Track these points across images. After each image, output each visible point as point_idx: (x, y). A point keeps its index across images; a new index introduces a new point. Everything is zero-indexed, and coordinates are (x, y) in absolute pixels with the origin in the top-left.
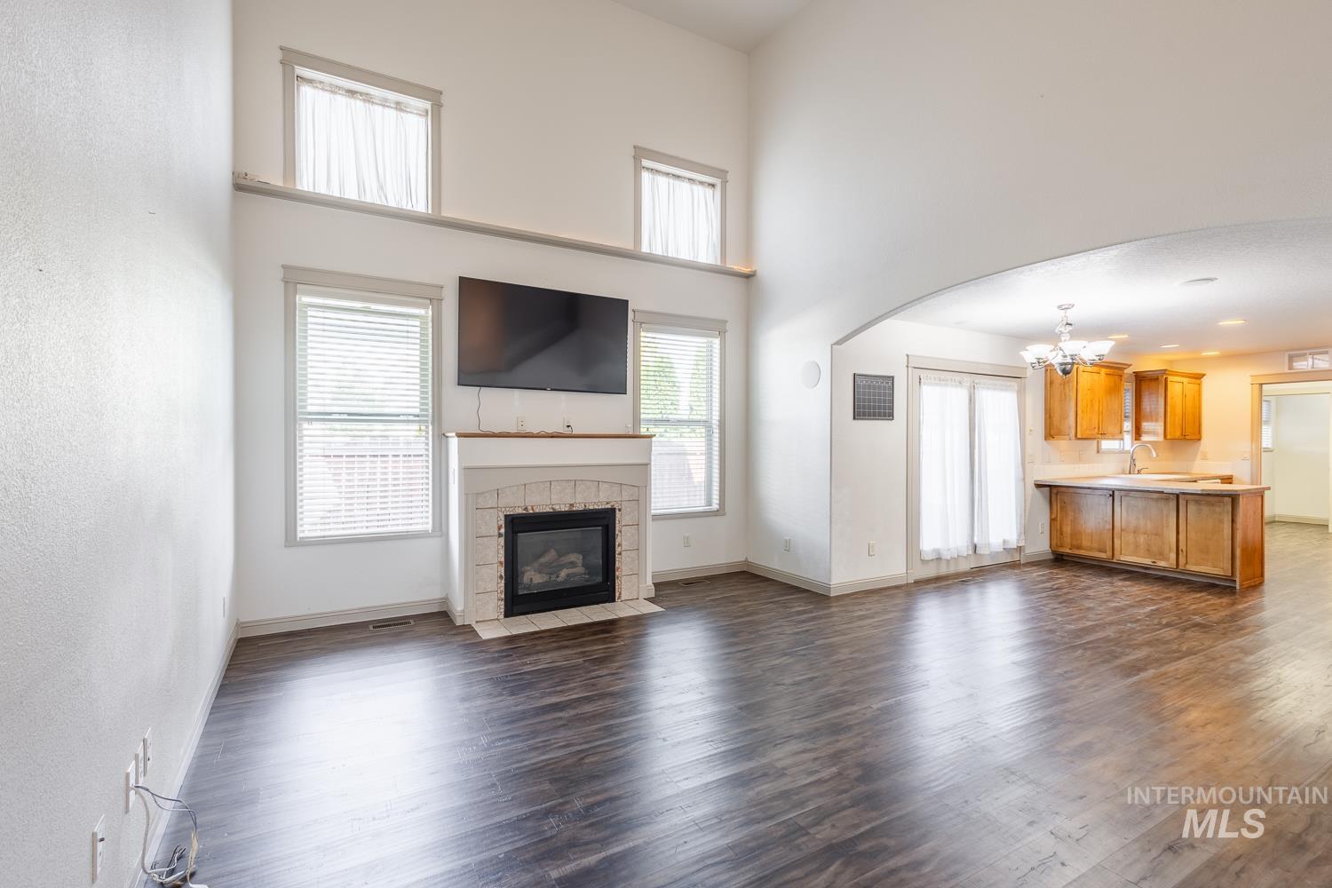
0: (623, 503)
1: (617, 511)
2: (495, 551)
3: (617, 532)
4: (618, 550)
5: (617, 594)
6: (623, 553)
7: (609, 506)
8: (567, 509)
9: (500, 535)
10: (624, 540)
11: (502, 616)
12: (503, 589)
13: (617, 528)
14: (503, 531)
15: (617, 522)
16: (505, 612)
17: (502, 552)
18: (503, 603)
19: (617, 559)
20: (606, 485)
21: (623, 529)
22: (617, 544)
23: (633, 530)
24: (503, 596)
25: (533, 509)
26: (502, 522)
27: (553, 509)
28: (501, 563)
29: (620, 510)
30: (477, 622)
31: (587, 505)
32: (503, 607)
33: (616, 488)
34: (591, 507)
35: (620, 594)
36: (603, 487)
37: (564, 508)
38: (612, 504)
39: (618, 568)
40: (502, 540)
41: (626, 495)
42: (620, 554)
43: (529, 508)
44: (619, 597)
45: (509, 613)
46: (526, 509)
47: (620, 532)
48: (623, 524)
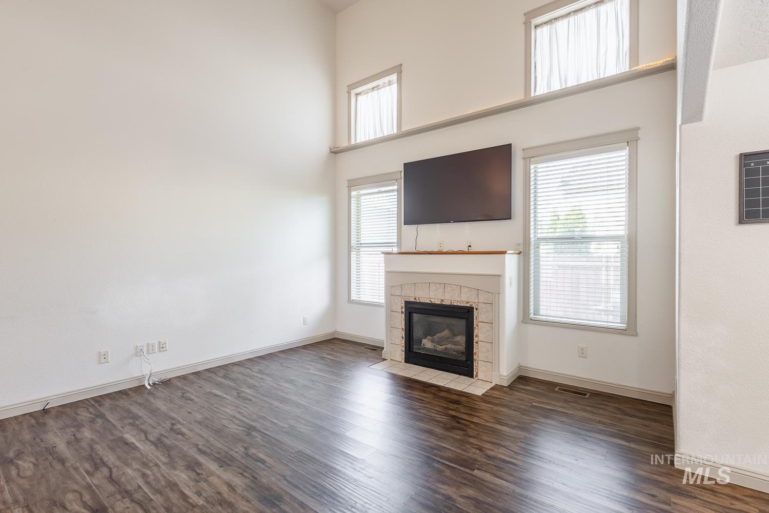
0: (480, 304)
1: (475, 310)
2: (400, 321)
3: (475, 326)
4: (475, 339)
5: (475, 373)
6: (480, 343)
7: (468, 305)
8: (439, 303)
9: (402, 312)
10: (481, 332)
11: (403, 361)
12: (404, 344)
13: (475, 323)
14: (403, 310)
15: (475, 318)
16: (405, 358)
17: (403, 322)
18: (404, 353)
19: (475, 346)
20: (466, 289)
21: (480, 324)
22: (475, 335)
23: (487, 326)
24: (404, 349)
25: (419, 299)
26: (403, 305)
27: (431, 301)
28: (403, 329)
29: (477, 309)
30: (391, 360)
31: (453, 302)
32: (404, 355)
33: (475, 292)
34: (455, 304)
35: (477, 373)
36: (464, 290)
37: (438, 302)
38: (471, 303)
39: (476, 353)
40: (403, 315)
41: (482, 298)
42: (477, 343)
43: (417, 298)
44: (476, 376)
45: (407, 360)
46: (415, 299)
47: (477, 326)
48: (479, 321)
